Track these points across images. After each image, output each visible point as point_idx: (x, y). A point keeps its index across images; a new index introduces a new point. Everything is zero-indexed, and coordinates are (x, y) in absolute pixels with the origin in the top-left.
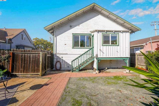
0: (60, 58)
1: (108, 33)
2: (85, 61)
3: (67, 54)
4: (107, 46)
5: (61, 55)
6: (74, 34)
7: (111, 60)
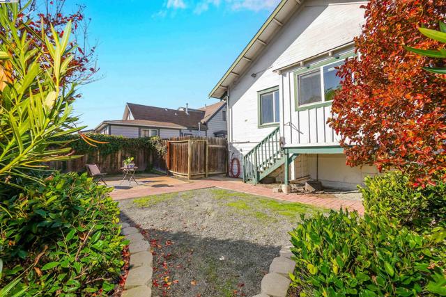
0: (238, 152)
1: (312, 65)
2: (271, 158)
3: (249, 142)
4: (309, 108)
5: (240, 145)
6: (261, 93)
7: (318, 155)
